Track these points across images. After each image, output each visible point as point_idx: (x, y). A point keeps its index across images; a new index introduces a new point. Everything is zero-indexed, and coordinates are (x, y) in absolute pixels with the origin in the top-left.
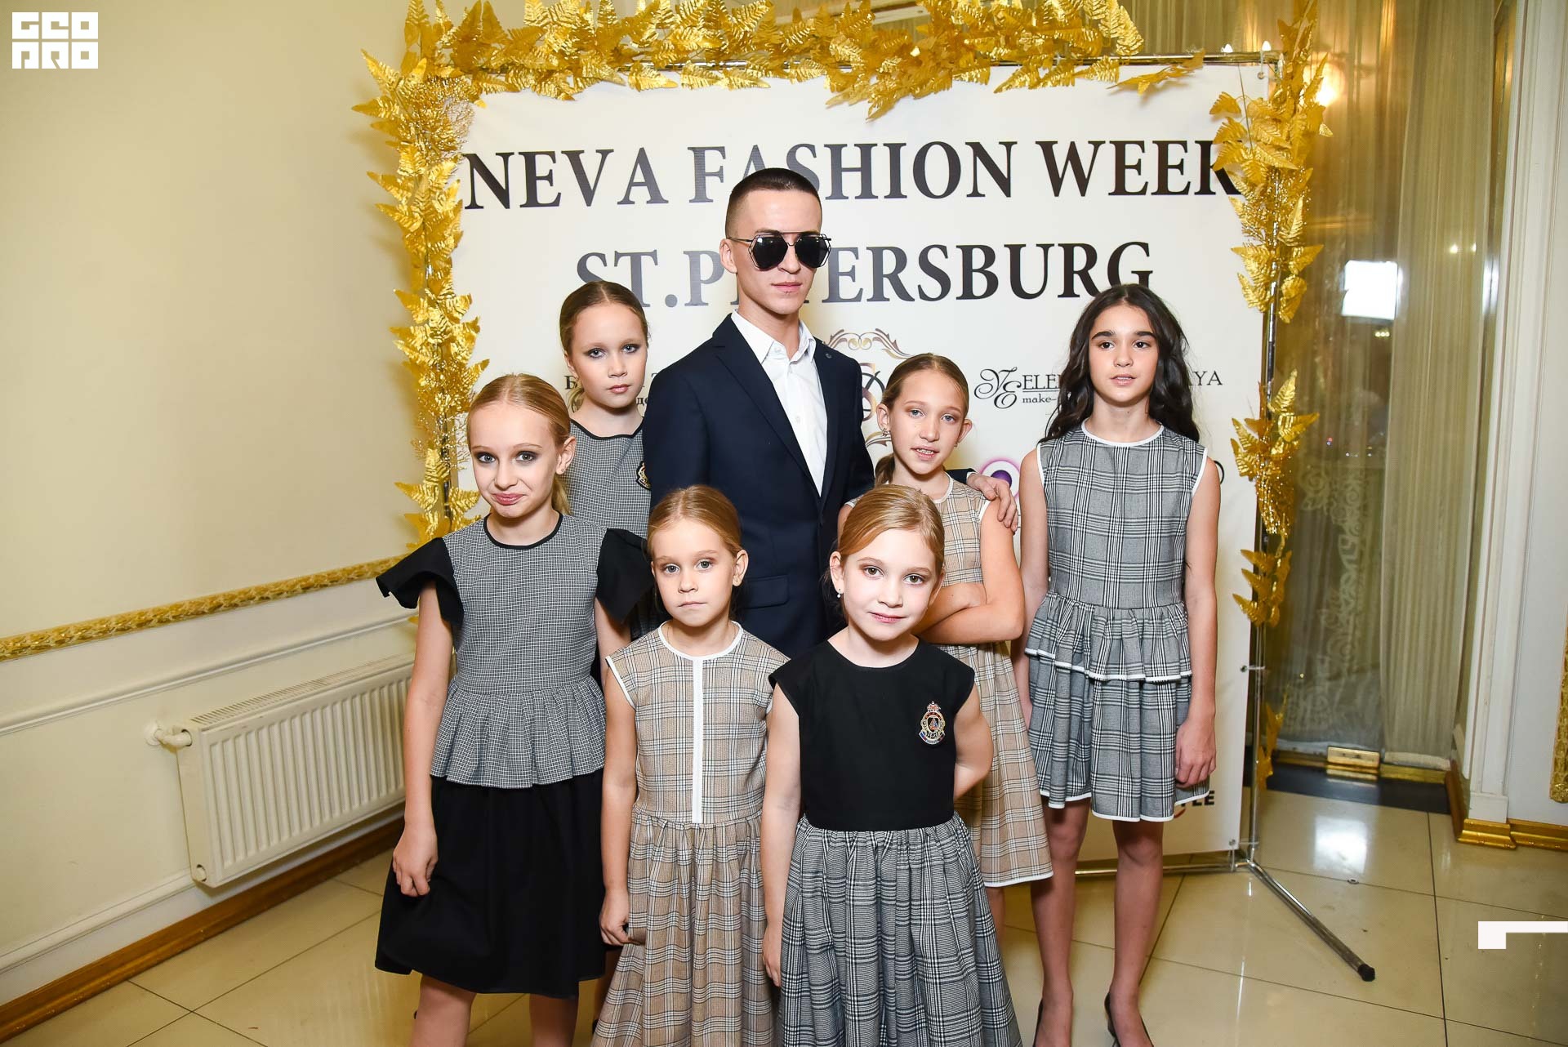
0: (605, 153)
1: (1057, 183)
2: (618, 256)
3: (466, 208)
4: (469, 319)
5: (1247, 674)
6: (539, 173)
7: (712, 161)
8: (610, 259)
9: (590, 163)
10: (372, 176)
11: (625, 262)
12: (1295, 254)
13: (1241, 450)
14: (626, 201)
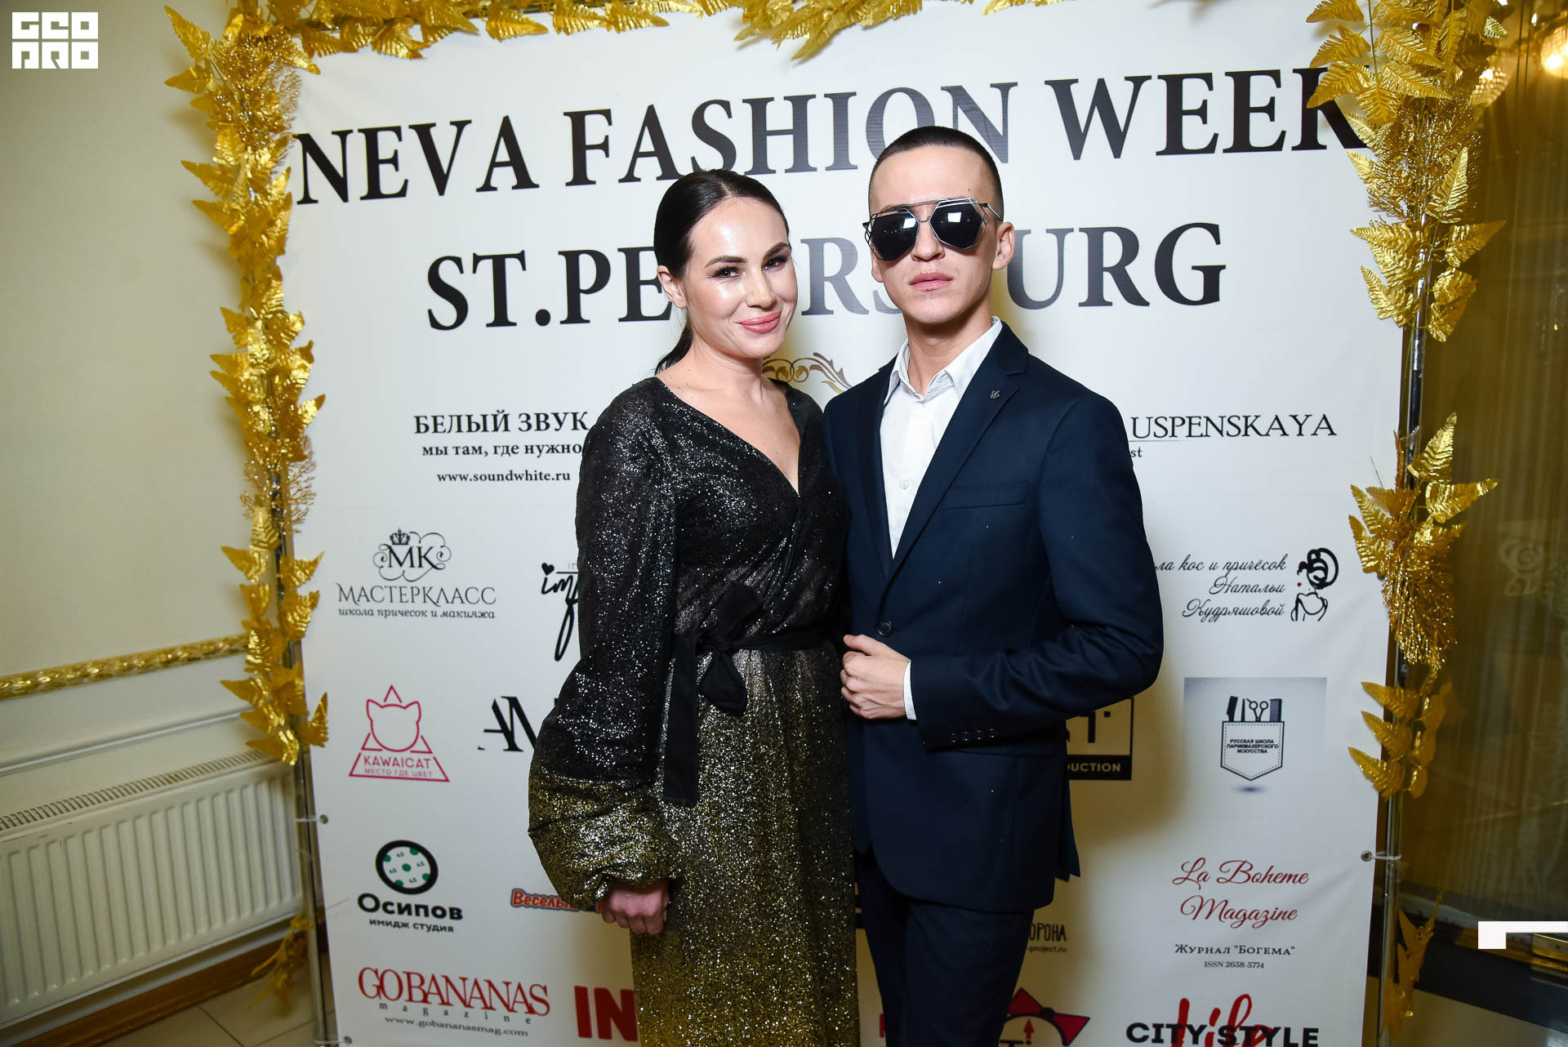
0: (460, 125)
1: (1077, 139)
2: (477, 259)
3: (299, 203)
4: (300, 342)
5: (1372, 863)
6: (382, 155)
7: (595, 130)
8: (468, 263)
9: (443, 139)
10: (189, 166)
11: (487, 267)
12: (1455, 235)
13: (1367, 533)
14: (487, 187)
